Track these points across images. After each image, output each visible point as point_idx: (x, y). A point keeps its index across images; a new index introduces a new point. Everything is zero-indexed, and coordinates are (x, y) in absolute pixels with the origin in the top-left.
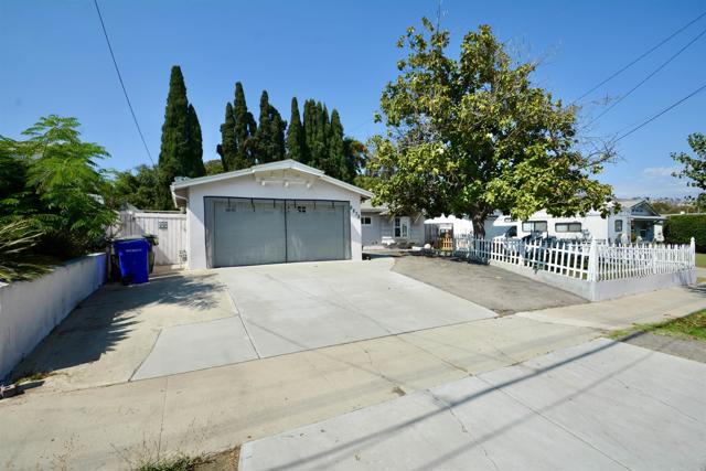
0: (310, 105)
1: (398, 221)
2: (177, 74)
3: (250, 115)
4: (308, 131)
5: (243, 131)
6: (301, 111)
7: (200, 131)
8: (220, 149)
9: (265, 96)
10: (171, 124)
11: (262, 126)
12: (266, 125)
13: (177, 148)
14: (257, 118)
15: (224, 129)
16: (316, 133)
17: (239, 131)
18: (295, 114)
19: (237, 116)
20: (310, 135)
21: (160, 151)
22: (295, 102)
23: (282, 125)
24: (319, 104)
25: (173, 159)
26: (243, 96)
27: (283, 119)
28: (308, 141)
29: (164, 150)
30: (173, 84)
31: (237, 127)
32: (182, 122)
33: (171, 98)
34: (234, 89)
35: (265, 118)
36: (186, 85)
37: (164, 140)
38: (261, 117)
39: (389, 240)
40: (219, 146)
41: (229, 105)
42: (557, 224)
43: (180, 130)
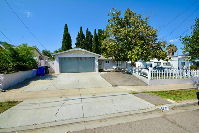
0: (99, 30)
1: (117, 62)
2: (66, 26)
3: (84, 34)
4: (99, 38)
5: (82, 39)
6: (97, 32)
7: (71, 40)
8: (76, 44)
9: (88, 29)
10: (64, 38)
11: (86, 37)
12: (88, 37)
13: (65, 44)
14: (85, 35)
15: (77, 39)
16: (101, 38)
17: (81, 39)
18: (95, 33)
19: (81, 35)
20: (99, 39)
21: (62, 45)
22: (95, 30)
23: (92, 36)
24: (102, 30)
25: (65, 47)
26: (82, 30)
27: (92, 35)
28: (98, 41)
29: (63, 45)
30: (65, 29)
31: (80, 38)
32: (67, 38)
33: (65, 32)
34: (80, 28)
35: (87, 35)
36: (68, 28)
37: (63, 42)
38: (86, 35)
39: (115, 67)
40: (76, 43)
41: (79, 32)
42: (163, 63)
43: (66, 40)
